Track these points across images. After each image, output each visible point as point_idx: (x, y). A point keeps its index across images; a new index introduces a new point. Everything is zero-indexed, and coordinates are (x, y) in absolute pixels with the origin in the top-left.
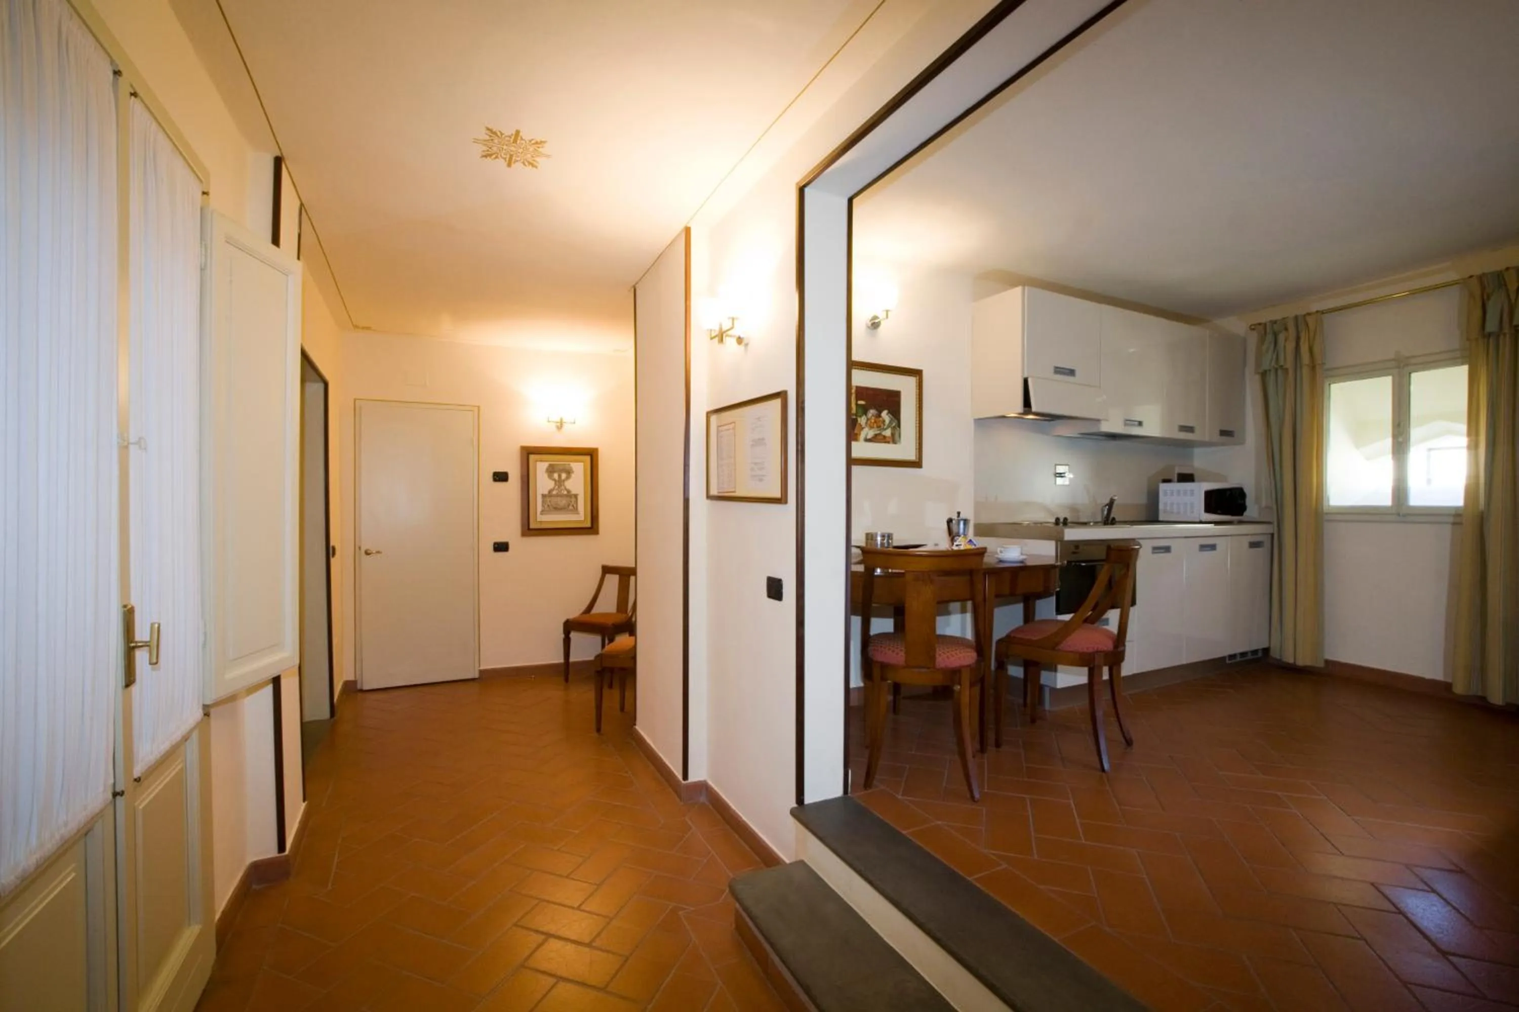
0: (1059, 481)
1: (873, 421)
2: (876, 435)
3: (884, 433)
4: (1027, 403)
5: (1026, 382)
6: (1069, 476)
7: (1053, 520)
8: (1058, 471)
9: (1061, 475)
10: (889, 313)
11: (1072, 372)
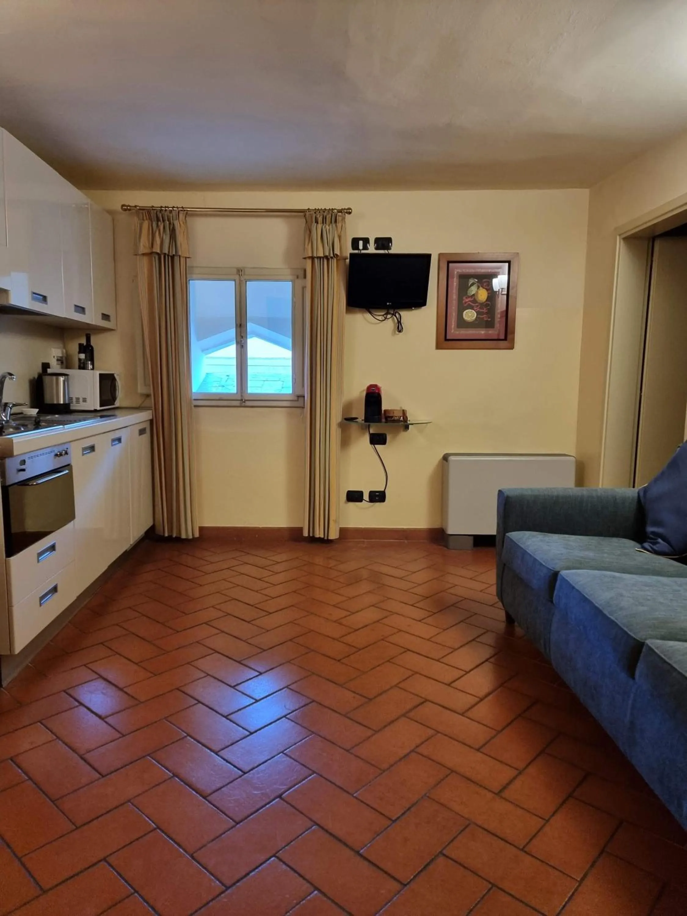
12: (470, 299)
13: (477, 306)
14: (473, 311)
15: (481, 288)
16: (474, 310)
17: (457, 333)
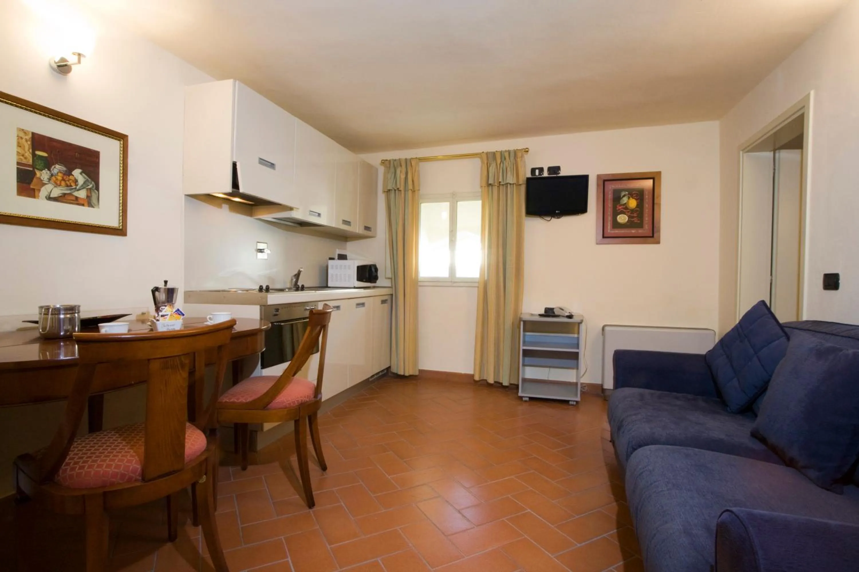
0: (260, 255)
1: (60, 178)
2: (65, 195)
3: (76, 194)
4: (235, 184)
5: (234, 165)
6: (267, 251)
7: (258, 287)
8: (258, 248)
9: (261, 251)
10: (82, 59)
11: (272, 165)
12: (622, 207)
13: (628, 212)
14: (625, 216)
15: (631, 198)
16: (625, 214)
17: (613, 232)
